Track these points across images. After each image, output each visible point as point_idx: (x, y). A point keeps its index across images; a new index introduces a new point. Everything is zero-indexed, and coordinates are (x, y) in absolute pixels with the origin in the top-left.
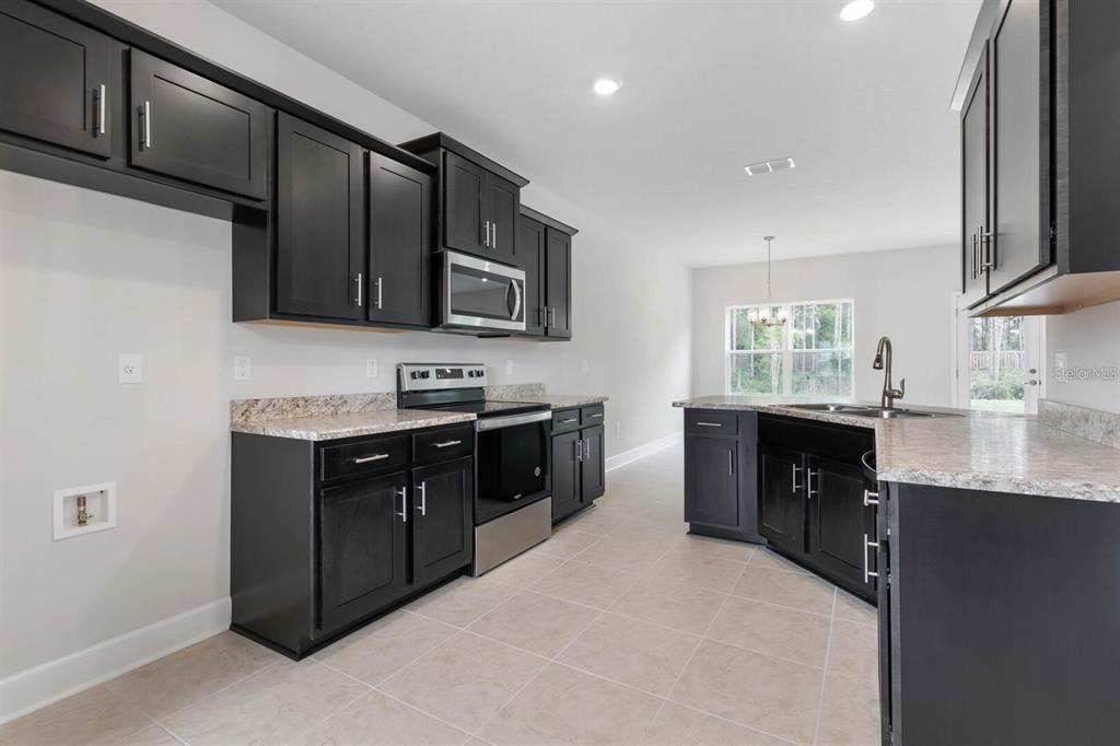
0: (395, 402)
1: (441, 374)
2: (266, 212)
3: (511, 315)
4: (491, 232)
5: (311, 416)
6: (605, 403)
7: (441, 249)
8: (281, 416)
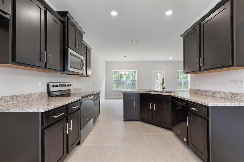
0: (47, 95)
1: (61, 86)
2: (9, 20)
3: (82, 69)
4: (78, 45)
5: (19, 102)
6: (100, 92)
7: (66, 47)
8: (6, 103)
